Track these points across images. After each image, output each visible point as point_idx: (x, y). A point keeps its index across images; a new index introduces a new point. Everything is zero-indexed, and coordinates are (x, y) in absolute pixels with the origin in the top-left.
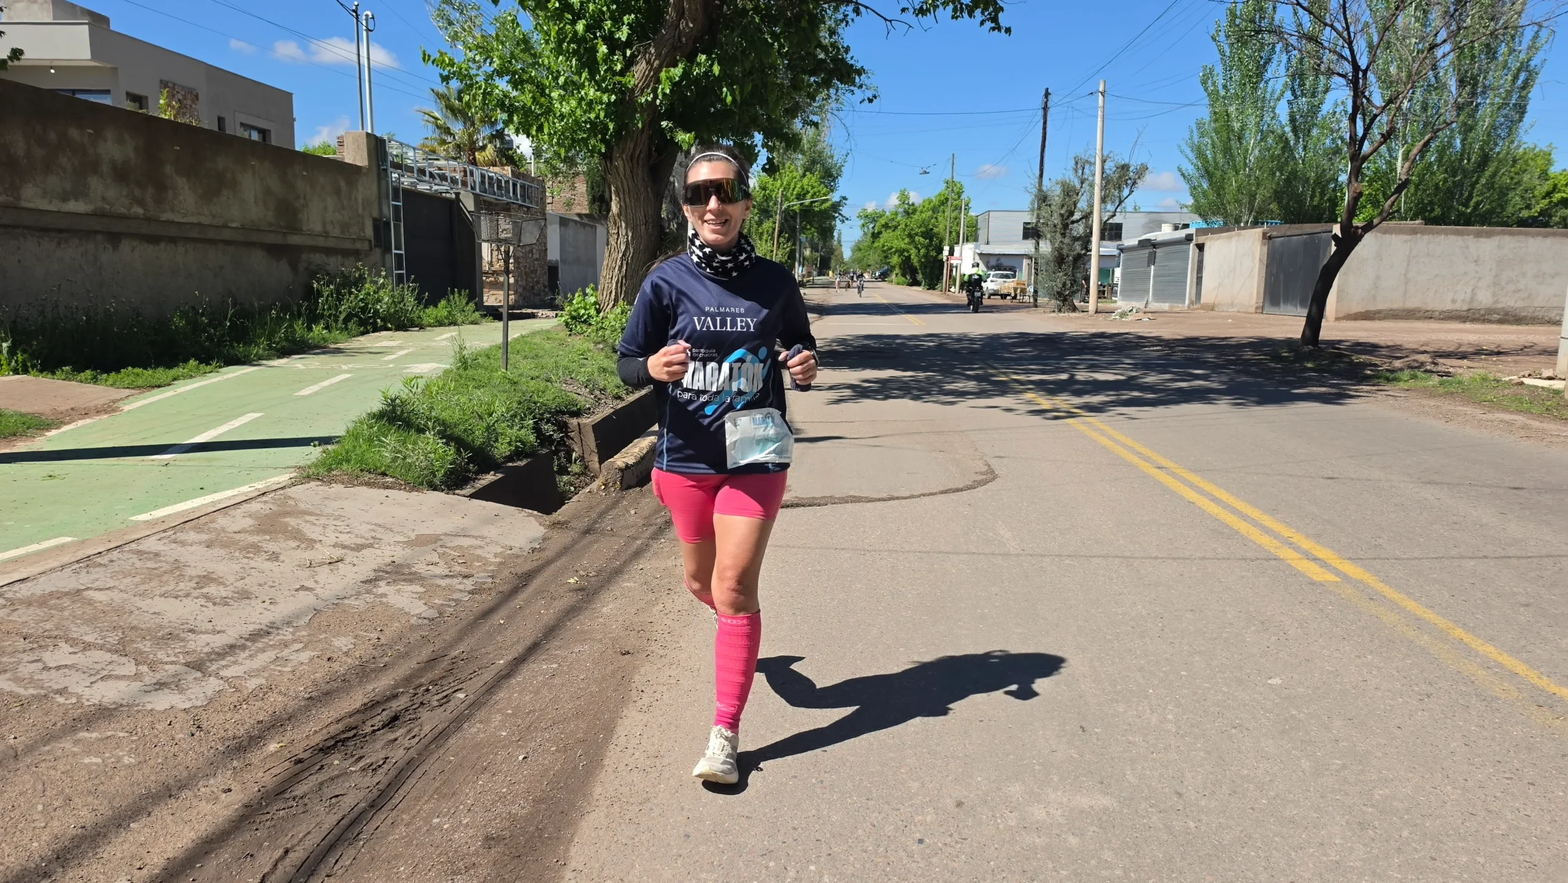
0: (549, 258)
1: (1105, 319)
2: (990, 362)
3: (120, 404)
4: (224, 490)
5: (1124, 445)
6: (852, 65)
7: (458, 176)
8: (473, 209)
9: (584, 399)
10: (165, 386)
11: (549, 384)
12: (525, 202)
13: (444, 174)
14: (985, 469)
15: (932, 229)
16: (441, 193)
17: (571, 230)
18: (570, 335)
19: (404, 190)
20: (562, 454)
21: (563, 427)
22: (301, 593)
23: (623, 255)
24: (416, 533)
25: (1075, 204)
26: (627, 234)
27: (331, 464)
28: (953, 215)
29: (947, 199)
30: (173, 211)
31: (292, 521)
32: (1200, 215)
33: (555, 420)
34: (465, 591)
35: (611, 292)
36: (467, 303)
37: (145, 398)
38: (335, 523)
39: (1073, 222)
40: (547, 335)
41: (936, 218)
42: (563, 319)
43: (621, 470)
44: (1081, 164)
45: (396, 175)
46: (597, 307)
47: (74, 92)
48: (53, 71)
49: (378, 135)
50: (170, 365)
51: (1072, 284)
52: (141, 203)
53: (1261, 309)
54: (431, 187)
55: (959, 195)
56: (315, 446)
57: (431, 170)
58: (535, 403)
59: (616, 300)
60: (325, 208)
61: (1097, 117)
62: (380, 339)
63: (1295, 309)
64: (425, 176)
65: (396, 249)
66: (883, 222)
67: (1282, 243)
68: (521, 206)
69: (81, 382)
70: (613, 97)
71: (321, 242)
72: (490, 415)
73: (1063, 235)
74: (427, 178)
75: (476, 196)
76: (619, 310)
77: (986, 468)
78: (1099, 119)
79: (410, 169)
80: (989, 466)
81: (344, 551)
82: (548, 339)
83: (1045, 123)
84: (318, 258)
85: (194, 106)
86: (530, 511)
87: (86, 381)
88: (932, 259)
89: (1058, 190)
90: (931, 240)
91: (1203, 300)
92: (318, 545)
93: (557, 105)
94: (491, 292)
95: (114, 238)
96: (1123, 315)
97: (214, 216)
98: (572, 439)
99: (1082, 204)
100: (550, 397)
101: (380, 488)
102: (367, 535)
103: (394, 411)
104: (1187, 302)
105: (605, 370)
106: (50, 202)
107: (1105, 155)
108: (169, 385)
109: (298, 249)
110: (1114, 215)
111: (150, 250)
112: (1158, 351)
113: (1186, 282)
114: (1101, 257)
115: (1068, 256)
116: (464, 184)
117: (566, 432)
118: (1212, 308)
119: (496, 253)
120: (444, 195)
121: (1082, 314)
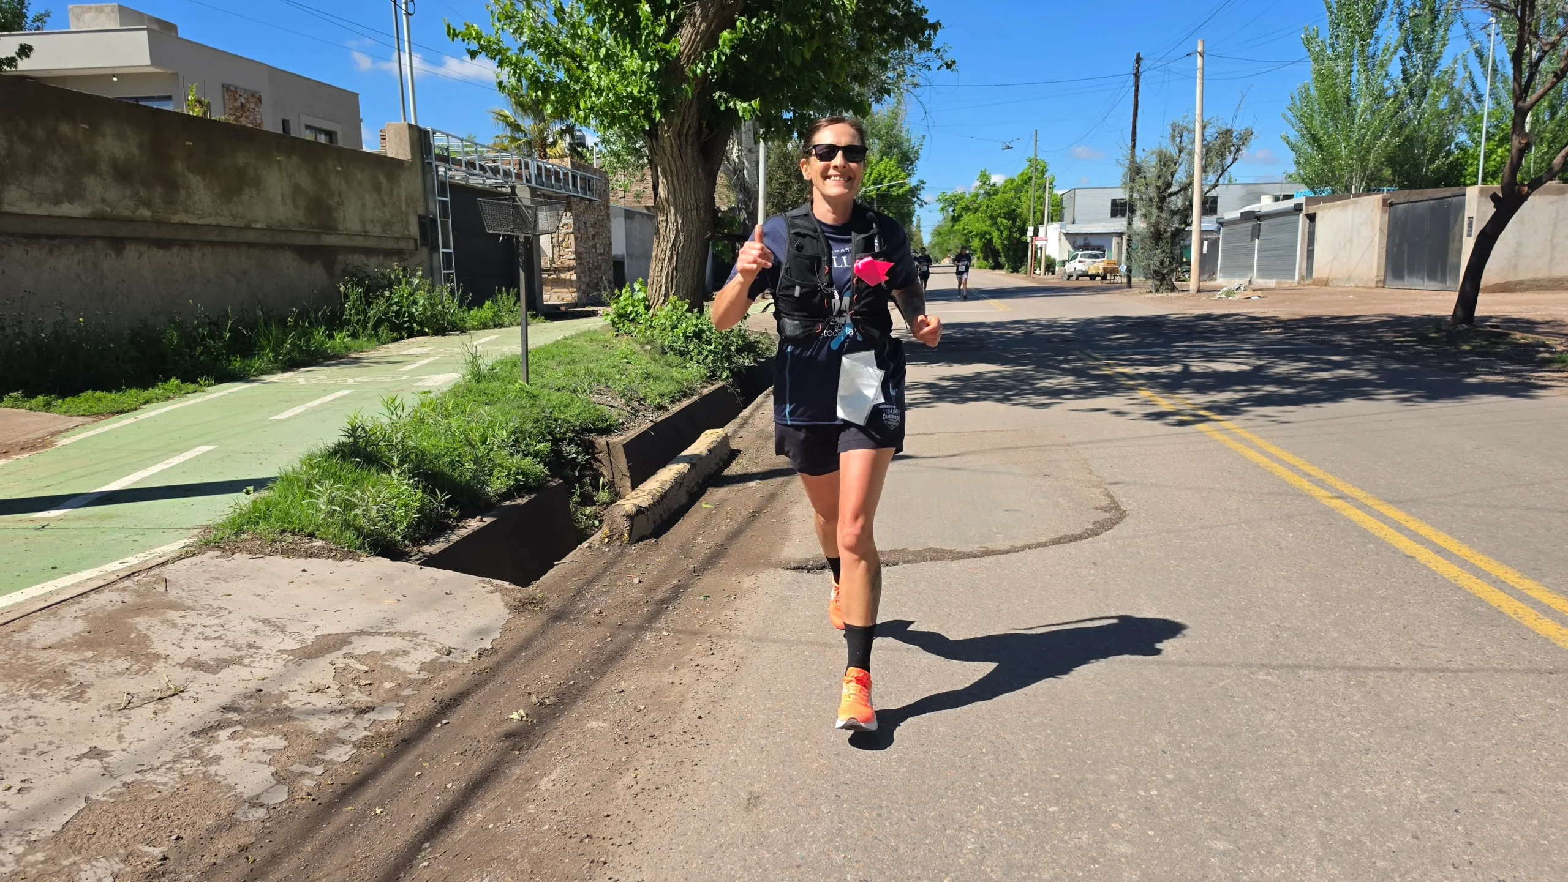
0: (614, 252)
1: (1209, 297)
2: (1088, 351)
3: (58, 437)
4: (81, 569)
5: (1283, 463)
6: (926, 20)
7: (514, 170)
8: (528, 203)
9: (616, 413)
10: (128, 411)
11: (574, 395)
12: (586, 194)
13: (497, 167)
14: (1106, 502)
15: (1015, 210)
16: (496, 187)
17: (637, 224)
18: (617, 335)
19: (453, 185)
20: (587, 480)
21: (589, 448)
22: (86, 762)
23: (674, 245)
24: (318, 633)
25: (1173, 175)
26: (676, 221)
27: (243, 525)
28: (1037, 194)
29: (1030, 178)
30: (186, 211)
31: (141, 622)
32: (1307, 184)
33: (580, 439)
34: (349, 742)
35: (661, 287)
36: (515, 304)
37: (94, 429)
38: (207, 622)
39: (1171, 195)
40: (591, 336)
41: (1019, 198)
42: (609, 317)
43: (630, 517)
44: (1179, 132)
45: (444, 169)
46: (647, 303)
47: (137, 99)
48: (115, 79)
49: (422, 126)
50: (145, 387)
51: (1170, 262)
52: (148, 204)
53: (1382, 283)
54: (484, 181)
55: (1043, 172)
56: (248, 493)
57: (483, 163)
58: (555, 420)
59: (667, 295)
60: (364, 206)
61: (1196, 78)
62: (411, 345)
63: (1421, 282)
64: (475, 169)
65: (443, 247)
66: (964, 205)
67: (1405, 210)
68: (582, 199)
69: (31, 409)
70: (657, 67)
71: (360, 242)
72: (484, 443)
73: (1160, 209)
74: (477, 171)
75: (533, 190)
76: (670, 307)
77: (1108, 500)
78: (1198, 81)
79: (458, 162)
80: (1111, 497)
81: (190, 673)
82: (592, 340)
83: (1137, 90)
84: (357, 260)
85: (257, 109)
86: (499, 582)
87: (37, 409)
88: (1015, 241)
89: (1154, 160)
90: (1014, 222)
91: (1316, 274)
92: (159, 666)
93: (595, 78)
94: (554, 290)
95: (117, 244)
96: (1229, 293)
97: (235, 217)
98: (600, 461)
99: (1180, 177)
100: (575, 412)
101: (300, 556)
102: (242, 642)
103: (356, 442)
104: (1297, 277)
105: (647, 376)
106: (39, 206)
107: (1205, 120)
108: (136, 409)
109: (334, 250)
110: (1215, 186)
111: (159, 255)
112: (1281, 333)
113: (1295, 256)
114: (1203, 232)
115: (1166, 231)
116: (519, 176)
117: (593, 454)
118: (1326, 283)
119: (558, 249)
120: (499, 189)
121: (1182, 294)
